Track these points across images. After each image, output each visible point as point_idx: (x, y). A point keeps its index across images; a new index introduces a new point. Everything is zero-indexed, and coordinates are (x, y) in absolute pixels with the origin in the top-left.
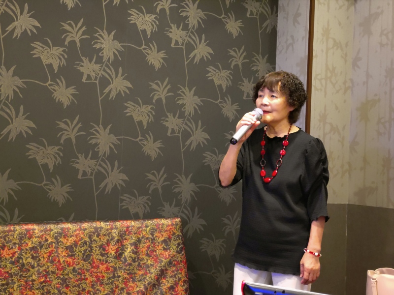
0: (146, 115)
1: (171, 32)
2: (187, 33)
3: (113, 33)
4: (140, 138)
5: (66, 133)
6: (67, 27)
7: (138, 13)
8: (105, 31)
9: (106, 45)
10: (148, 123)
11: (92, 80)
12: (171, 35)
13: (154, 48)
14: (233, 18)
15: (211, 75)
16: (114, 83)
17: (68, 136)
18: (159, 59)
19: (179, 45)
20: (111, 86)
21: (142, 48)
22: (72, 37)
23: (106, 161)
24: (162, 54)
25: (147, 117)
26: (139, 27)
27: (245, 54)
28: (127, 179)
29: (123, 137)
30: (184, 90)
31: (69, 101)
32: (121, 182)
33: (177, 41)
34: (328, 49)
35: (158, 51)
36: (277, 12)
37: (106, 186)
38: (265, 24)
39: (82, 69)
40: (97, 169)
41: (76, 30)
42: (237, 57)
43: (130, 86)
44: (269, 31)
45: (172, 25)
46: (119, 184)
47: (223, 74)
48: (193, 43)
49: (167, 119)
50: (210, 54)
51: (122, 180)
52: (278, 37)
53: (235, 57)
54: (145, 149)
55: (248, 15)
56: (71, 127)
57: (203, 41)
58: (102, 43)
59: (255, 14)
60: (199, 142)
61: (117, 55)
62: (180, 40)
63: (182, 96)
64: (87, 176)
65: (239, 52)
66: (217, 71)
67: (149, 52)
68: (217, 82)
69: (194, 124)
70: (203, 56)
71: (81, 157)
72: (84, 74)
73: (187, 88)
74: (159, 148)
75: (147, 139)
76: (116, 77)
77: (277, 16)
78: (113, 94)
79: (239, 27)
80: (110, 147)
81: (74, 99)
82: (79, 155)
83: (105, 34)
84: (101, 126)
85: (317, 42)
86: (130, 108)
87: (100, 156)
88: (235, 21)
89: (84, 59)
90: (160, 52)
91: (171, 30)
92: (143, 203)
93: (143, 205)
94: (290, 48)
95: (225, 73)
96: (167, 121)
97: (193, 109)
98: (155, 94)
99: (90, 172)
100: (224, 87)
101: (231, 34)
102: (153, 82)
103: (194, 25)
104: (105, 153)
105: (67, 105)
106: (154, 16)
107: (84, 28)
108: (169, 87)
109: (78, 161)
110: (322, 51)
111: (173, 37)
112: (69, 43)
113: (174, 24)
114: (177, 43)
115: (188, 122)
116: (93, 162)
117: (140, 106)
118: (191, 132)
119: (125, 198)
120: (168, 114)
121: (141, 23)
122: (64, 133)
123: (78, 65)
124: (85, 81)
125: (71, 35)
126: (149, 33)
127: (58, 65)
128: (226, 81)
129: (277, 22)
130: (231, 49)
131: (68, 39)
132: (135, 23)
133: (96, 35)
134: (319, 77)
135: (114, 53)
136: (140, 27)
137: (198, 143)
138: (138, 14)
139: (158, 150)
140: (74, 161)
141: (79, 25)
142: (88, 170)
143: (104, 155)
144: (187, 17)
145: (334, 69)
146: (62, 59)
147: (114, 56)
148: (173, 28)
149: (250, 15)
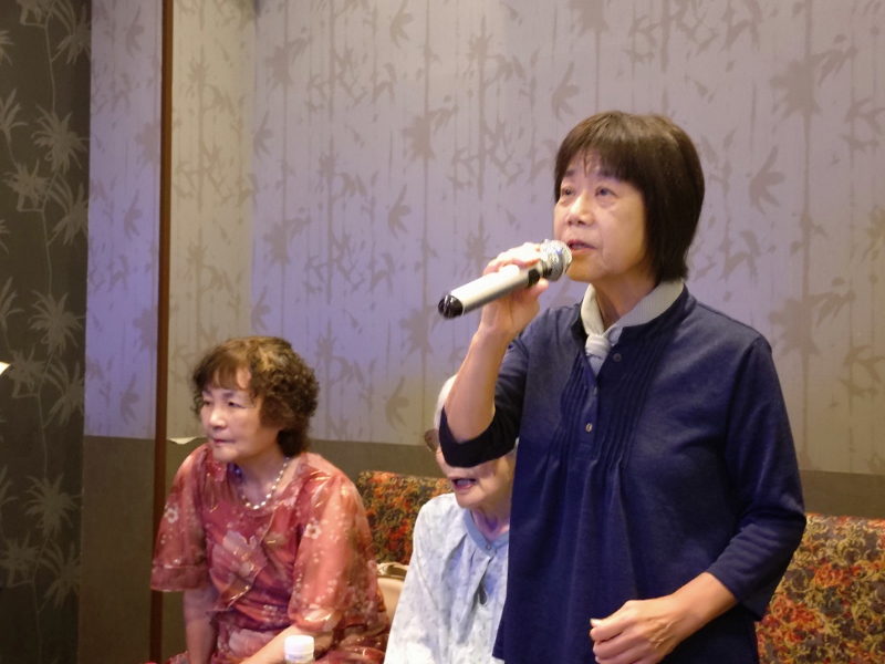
27: (17, 108)
34: (203, 109)
36: (89, 18)
38: (63, 43)
44: (72, 61)
52: (92, 76)
55: (23, 20)
59: (39, 20)
65: (5, 104)
77: (90, 28)
79: (3, 46)
94: (122, 101)
110: (191, 111)
129: (89, 41)
134: (187, 168)
145: (217, 151)
149: (28, 20)
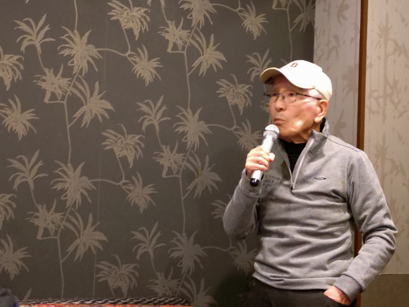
0: (133, 149)
1: (167, 32)
2: (190, 33)
3: (87, 34)
4: (124, 181)
5: (22, 175)
6: (24, 27)
7: (122, 5)
8: (76, 31)
9: (77, 51)
10: (135, 160)
11: (57, 99)
12: (167, 36)
13: (144, 53)
14: (253, 11)
15: (222, 92)
16: (88, 104)
17: (24, 180)
18: (151, 69)
19: (178, 50)
20: (84, 108)
21: (127, 55)
22: (31, 40)
23: (77, 214)
24: (154, 63)
25: (134, 151)
26: (123, 25)
27: (270, 61)
28: (105, 239)
29: (100, 180)
30: (185, 113)
31: (25, 130)
32: (97, 244)
33: (175, 44)
34: (386, 56)
35: (149, 59)
37: (75, 250)
38: (297, 19)
39: (44, 85)
40: (64, 226)
41: (36, 30)
42: (258, 64)
43: (111, 108)
44: (303, 29)
45: (169, 22)
46: (95, 247)
47: (239, 91)
48: (197, 46)
49: (162, 154)
50: (221, 61)
51: (98, 241)
52: (315, 38)
53: (256, 66)
54: (131, 196)
55: (274, 7)
56: (29, 167)
57: (212, 44)
58: (71, 48)
59: (283, 6)
60: (207, 187)
61: (92, 64)
62: (179, 42)
63: (182, 121)
64: (50, 235)
65: (262, 58)
66: (231, 85)
67: (137, 60)
68: (231, 101)
69: (199, 161)
70: (211, 65)
71: (42, 210)
72: (47, 92)
73: (189, 110)
74: (150, 195)
75: (133, 183)
76: (91, 95)
77: (314, 8)
78: (87, 119)
79: (262, 24)
80: (82, 194)
81: (32, 127)
82: (39, 207)
83: (76, 36)
84: (69, 165)
85: (372, 45)
86: (110, 138)
87: (68, 207)
88: (257, 16)
89: (46, 70)
90: (153, 60)
91: (167, 29)
92: (128, 273)
93: (128, 276)
94: (334, 53)
95: (243, 89)
96: (162, 157)
97: (197, 140)
98: (145, 118)
99: (54, 230)
100: (241, 108)
101: (250, 34)
102: (142, 103)
103: (199, 21)
104: (75, 202)
105: (23, 135)
106: (143, 10)
107: (47, 28)
108: (164, 108)
109: (37, 214)
110: (379, 58)
111: (170, 39)
112: (27, 48)
113: (172, 21)
114: (175, 47)
115: (191, 159)
116: (58, 216)
117: (124, 136)
118: (195, 172)
119: (102, 267)
120: (164, 147)
121: (126, 20)
122: (19, 175)
123: (38, 79)
124: (47, 102)
125: (29, 37)
126: (136, 33)
127: (11, 80)
128: (244, 100)
129: (314, 16)
130: (251, 55)
131: (26, 44)
132: (118, 20)
133: (63, 37)
134: (375, 95)
135: (88, 62)
136: (125, 25)
137: (204, 187)
138: (122, 8)
139: (148, 198)
140: (32, 215)
141: (41, 23)
142: (52, 227)
143: (74, 206)
144: (189, 11)
145: (396, 82)
146: (17, 71)
147: (88, 66)
148: (170, 25)
149: (276, 7)
